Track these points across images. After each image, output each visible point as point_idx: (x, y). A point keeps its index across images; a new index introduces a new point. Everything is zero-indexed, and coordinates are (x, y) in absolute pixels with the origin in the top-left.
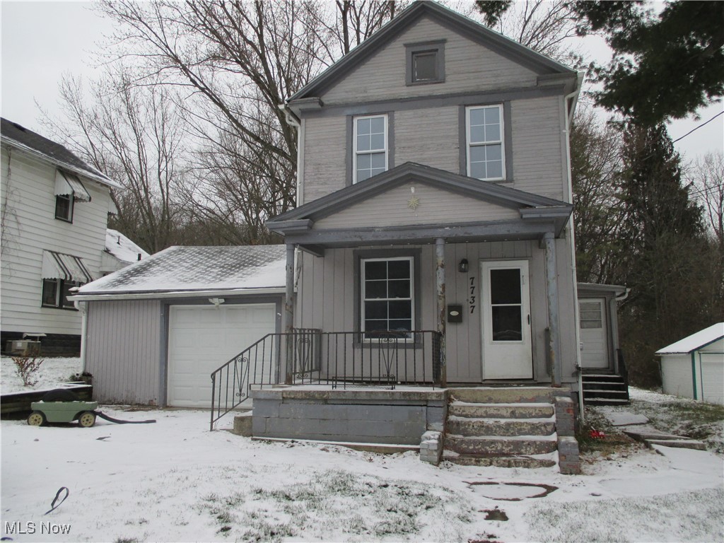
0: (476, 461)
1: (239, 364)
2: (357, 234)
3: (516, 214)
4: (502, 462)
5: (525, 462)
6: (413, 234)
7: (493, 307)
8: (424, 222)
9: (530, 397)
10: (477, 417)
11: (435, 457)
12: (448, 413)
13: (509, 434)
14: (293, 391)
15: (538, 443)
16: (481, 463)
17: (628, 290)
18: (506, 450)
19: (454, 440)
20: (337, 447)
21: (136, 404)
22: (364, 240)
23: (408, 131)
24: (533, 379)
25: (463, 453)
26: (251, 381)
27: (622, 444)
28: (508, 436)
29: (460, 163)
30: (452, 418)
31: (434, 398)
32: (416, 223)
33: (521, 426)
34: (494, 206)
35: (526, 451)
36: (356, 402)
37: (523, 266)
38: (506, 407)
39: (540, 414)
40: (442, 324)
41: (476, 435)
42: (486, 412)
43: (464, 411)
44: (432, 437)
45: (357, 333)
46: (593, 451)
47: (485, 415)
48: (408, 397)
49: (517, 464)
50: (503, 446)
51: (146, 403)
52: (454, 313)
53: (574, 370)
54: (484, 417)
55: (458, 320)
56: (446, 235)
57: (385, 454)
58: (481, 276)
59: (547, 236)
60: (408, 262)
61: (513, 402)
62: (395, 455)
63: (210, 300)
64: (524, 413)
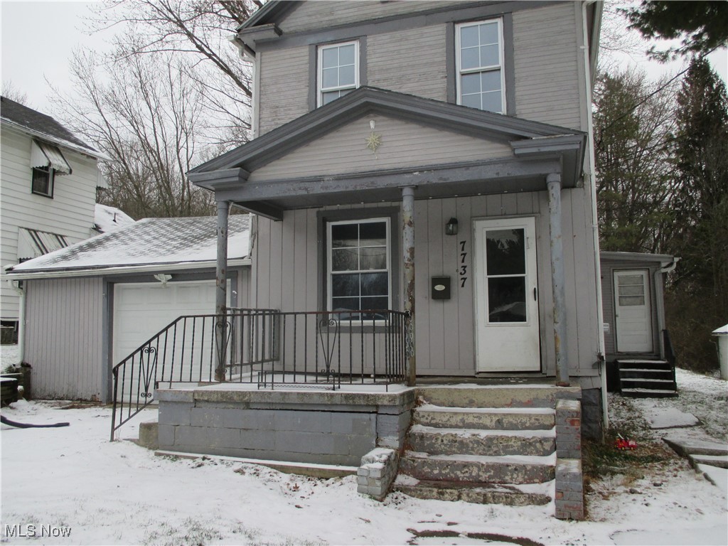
0: (439, 493)
1: (145, 355)
2: (302, 185)
3: (508, 150)
4: (474, 496)
5: (507, 497)
6: (372, 183)
7: (489, 279)
8: (386, 167)
9: (525, 400)
10: (451, 427)
11: (378, 488)
12: (412, 421)
13: (491, 452)
14: (206, 391)
15: (529, 468)
16: (446, 496)
17: (676, 260)
18: (484, 477)
19: (414, 461)
20: (260, 467)
21: (78, 400)
22: (311, 193)
23: (383, 59)
24: (541, 371)
25: (424, 479)
26: (159, 378)
27: (658, 459)
28: (490, 455)
29: (448, 96)
30: (417, 429)
31: (386, 403)
32: (376, 168)
33: (507, 441)
34: (479, 141)
35: (512, 479)
36: (285, 407)
37: (528, 225)
38: (490, 415)
39: (537, 424)
40: (410, 300)
41: (447, 453)
42: (463, 421)
43: (433, 419)
44: (377, 458)
45: (322, 314)
46: (613, 473)
47: (461, 424)
48: (351, 402)
49: (496, 499)
50: (479, 470)
51: (89, 399)
52: (440, 288)
53: (596, 359)
54: (460, 427)
55: (443, 296)
56: (416, 182)
57: (319, 479)
58: (474, 239)
59: (550, 179)
60: (383, 224)
61: (503, 407)
62: (331, 480)
63: (156, 276)
64: (515, 422)
